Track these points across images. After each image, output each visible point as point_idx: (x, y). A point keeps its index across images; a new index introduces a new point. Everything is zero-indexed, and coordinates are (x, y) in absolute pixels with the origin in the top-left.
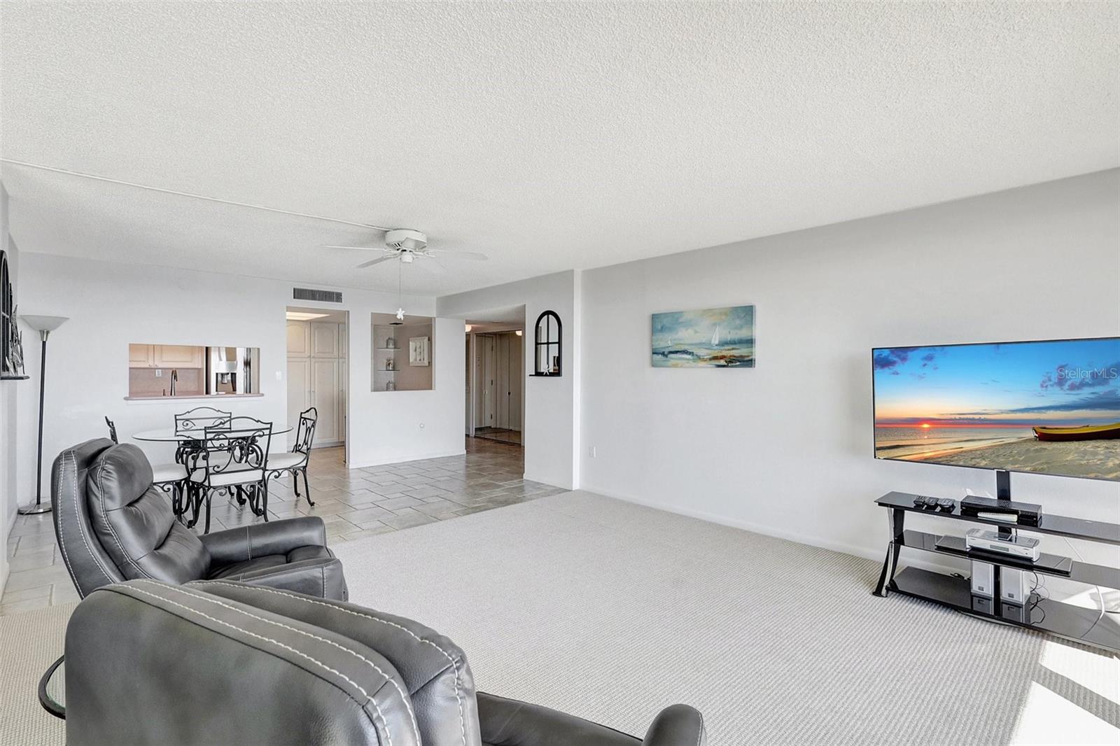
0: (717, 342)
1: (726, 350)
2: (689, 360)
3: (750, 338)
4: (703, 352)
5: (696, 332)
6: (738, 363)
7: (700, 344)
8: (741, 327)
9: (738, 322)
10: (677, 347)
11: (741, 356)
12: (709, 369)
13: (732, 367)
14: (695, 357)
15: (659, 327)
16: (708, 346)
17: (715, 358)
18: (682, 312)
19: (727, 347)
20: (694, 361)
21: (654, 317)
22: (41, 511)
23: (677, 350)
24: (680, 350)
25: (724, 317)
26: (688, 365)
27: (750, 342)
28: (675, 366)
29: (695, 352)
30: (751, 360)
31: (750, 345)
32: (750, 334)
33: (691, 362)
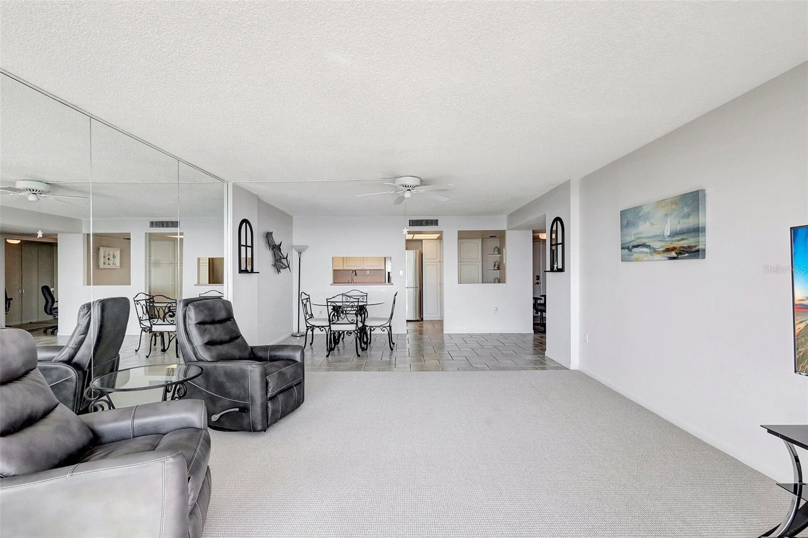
0: (668, 234)
1: (676, 241)
2: (647, 253)
3: (697, 226)
4: (658, 245)
5: (652, 224)
6: (687, 255)
7: (656, 236)
8: (688, 216)
9: (686, 210)
10: (638, 241)
11: (689, 247)
12: (664, 262)
13: (682, 258)
14: (652, 250)
15: (625, 223)
16: (660, 237)
17: (668, 250)
18: (641, 206)
19: (677, 238)
20: (651, 254)
21: (623, 213)
22: (298, 335)
23: (638, 244)
24: (640, 244)
25: (674, 206)
26: (646, 258)
27: (698, 231)
28: (637, 260)
29: (651, 244)
30: (698, 251)
31: (697, 233)
32: (697, 222)
33: (648, 255)
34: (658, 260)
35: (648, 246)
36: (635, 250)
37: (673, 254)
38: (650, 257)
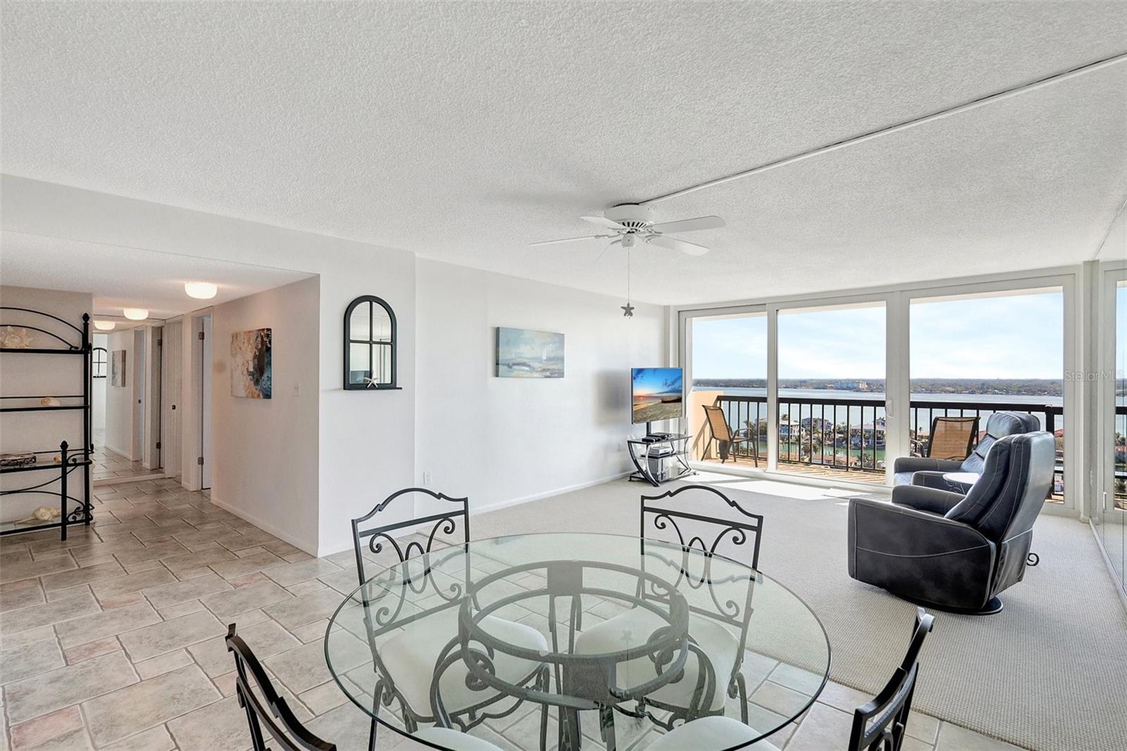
0: (545, 359)
2: (527, 371)
3: (560, 356)
4: (536, 365)
5: (533, 349)
6: (556, 375)
7: (535, 358)
8: (555, 348)
9: (555, 344)
10: (519, 360)
11: (558, 370)
12: (540, 380)
13: (552, 377)
14: (532, 369)
15: (505, 341)
16: (539, 360)
17: (544, 370)
19: (550, 363)
20: (531, 372)
21: (500, 330)
23: (518, 362)
24: (520, 362)
25: (549, 339)
26: (526, 375)
27: (561, 359)
28: (517, 377)
29: (531, 365)
30: (563, 373)
34: (537, 378)
35: (529, 366)
36: (516, 367)
37: (548, 374)
38: (529, 374)
